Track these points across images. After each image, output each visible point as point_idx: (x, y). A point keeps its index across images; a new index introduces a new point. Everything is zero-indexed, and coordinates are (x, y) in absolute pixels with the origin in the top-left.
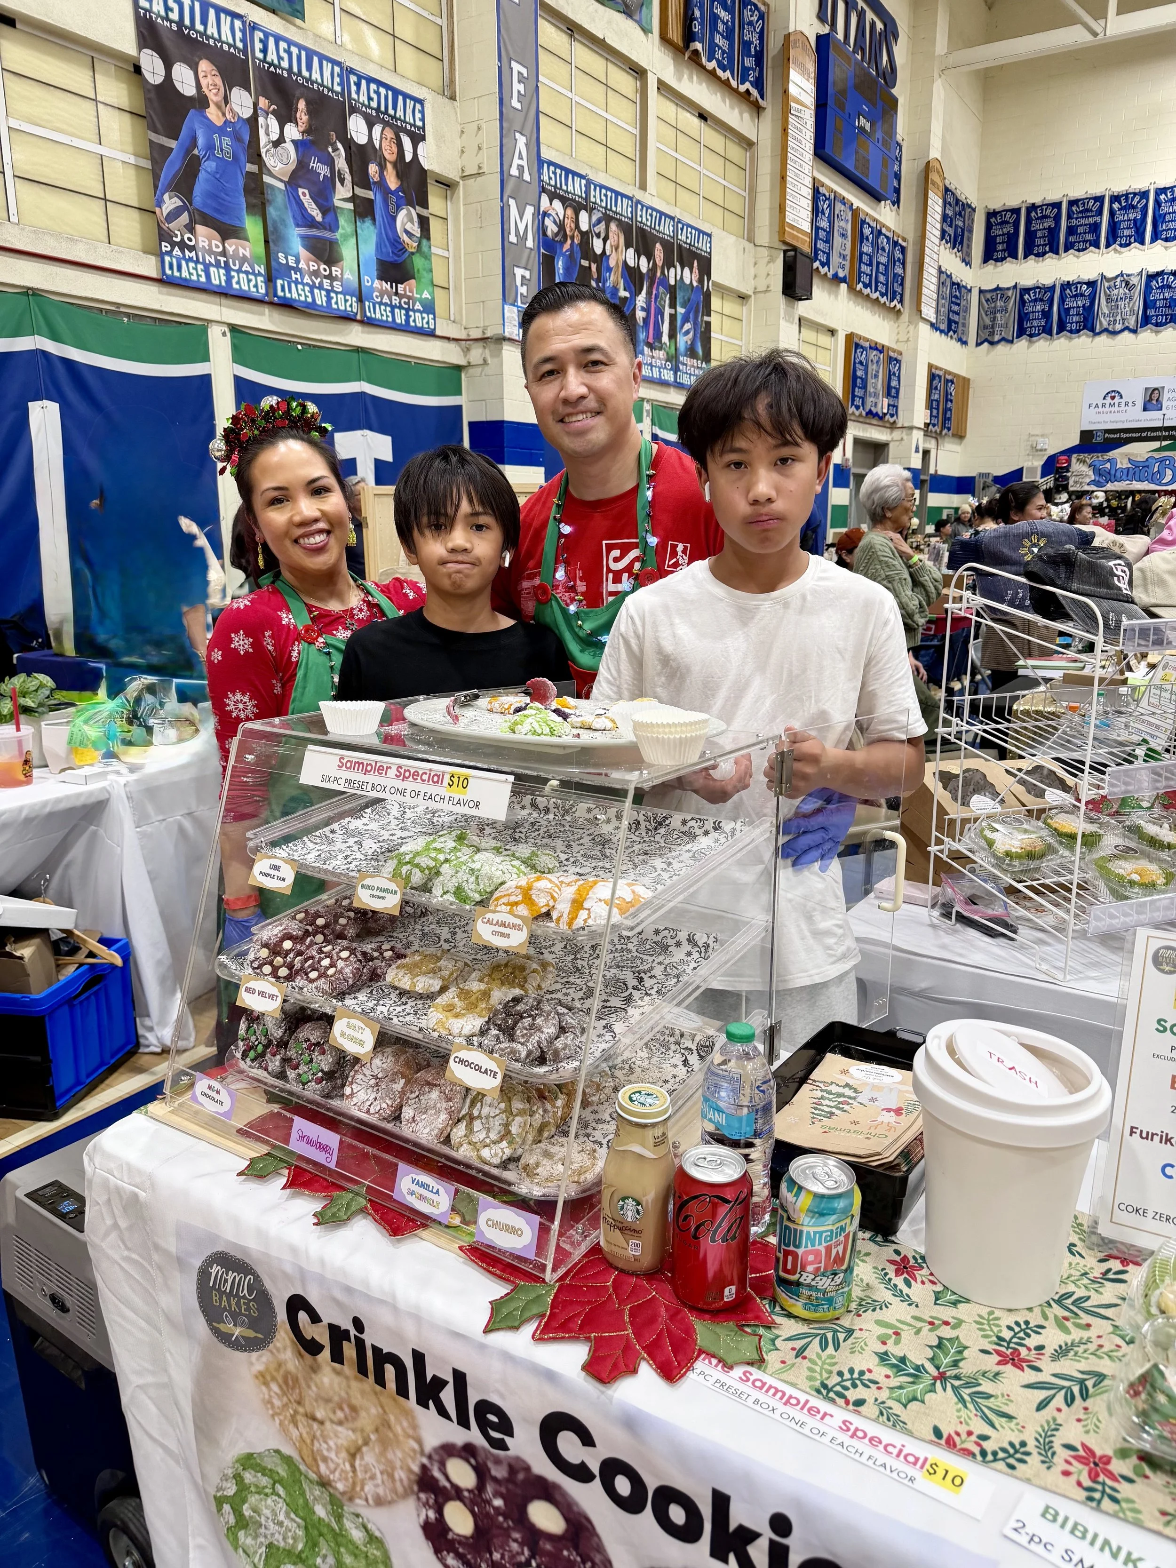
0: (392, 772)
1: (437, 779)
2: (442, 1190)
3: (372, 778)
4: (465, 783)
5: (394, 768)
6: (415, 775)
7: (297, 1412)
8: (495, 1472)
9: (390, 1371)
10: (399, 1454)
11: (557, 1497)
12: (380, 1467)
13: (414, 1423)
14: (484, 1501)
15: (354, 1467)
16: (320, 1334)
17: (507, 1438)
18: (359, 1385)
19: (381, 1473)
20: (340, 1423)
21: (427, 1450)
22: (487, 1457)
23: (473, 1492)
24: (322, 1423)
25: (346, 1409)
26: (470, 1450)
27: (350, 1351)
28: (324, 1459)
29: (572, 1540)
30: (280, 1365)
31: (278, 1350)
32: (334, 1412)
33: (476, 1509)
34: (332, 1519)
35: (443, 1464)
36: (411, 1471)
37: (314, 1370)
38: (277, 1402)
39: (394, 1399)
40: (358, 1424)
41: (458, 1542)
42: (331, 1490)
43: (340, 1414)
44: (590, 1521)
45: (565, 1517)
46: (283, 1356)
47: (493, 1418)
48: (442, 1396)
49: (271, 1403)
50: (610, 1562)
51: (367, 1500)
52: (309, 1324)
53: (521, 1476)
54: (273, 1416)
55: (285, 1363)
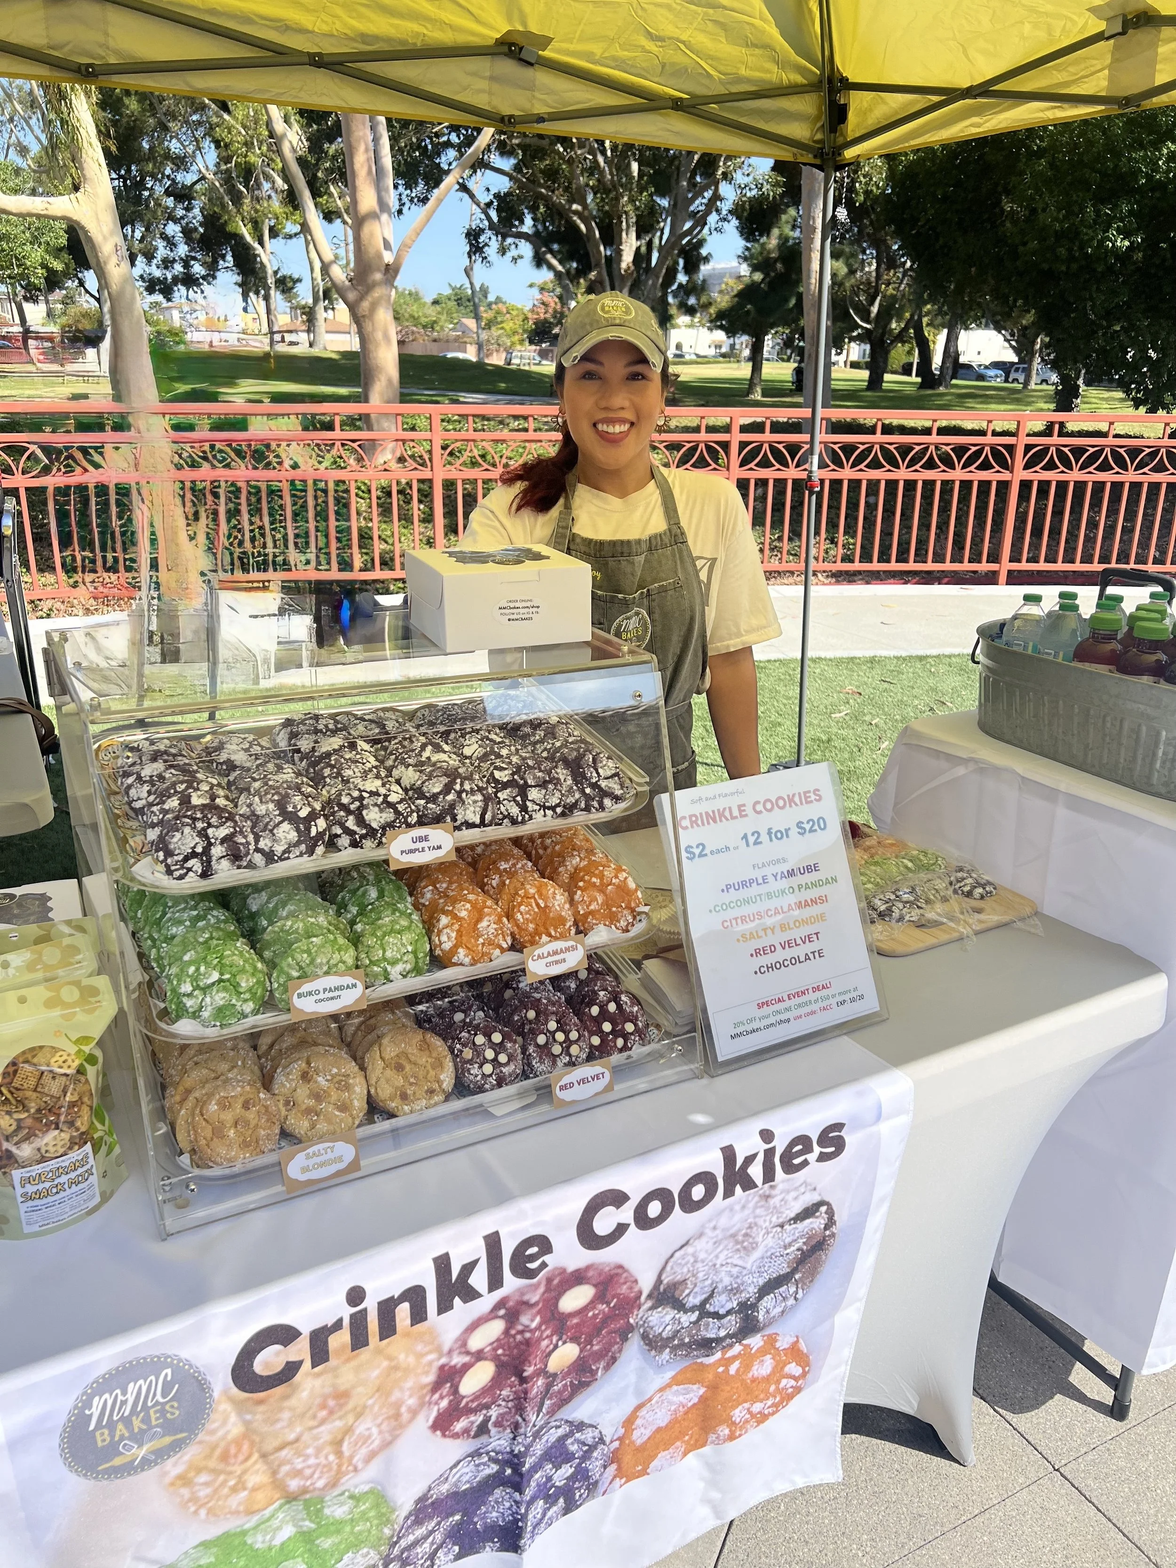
7: (245, 1472)
8: (534, 1298)
9: (403, 1311)
10: (409, 1384)
11: (591, 1273)
12: (379, 1421)
13: (433, 1336)
14: (514, 1336)
15: (339, 1454)
16: (300, 1350)
17: (546, 1258)
18: (354, 1363)
19: (379, 1426)
20: (323, 1422)
21: (446, 1349)
22: (522, 1294)
23: (498, 1340)
24: (297, 1440)
25: (331, 1403)
26: (501, 1303)
27: (340, 1340)
28: (298, 1473)
29: (600, 1297)
30: (213, 1448)
31: (213, 1432)
32: (314, 1417)
33: (500, 1352)
34: (307, 1523)
35: (464, 1344)
36: (423, 1387)
37: (286, 1397)
38: (203, 1493)
39: (407, 1335)
40: (351, 1405)
41: (472, 1401)
42: (308, 1496)
43: (323, 1413)
44: (620, 1267)
45: (595, 1286)
46: (220, 1433)
47: (534, 1250)
48: (471, 1281)
49: (194, 1499)
50: (636, 1281)
51: (356, 1470)
52: (278, 1354)
53: (556, 1282)
54: (196, 1512)
55: (224, 1438)
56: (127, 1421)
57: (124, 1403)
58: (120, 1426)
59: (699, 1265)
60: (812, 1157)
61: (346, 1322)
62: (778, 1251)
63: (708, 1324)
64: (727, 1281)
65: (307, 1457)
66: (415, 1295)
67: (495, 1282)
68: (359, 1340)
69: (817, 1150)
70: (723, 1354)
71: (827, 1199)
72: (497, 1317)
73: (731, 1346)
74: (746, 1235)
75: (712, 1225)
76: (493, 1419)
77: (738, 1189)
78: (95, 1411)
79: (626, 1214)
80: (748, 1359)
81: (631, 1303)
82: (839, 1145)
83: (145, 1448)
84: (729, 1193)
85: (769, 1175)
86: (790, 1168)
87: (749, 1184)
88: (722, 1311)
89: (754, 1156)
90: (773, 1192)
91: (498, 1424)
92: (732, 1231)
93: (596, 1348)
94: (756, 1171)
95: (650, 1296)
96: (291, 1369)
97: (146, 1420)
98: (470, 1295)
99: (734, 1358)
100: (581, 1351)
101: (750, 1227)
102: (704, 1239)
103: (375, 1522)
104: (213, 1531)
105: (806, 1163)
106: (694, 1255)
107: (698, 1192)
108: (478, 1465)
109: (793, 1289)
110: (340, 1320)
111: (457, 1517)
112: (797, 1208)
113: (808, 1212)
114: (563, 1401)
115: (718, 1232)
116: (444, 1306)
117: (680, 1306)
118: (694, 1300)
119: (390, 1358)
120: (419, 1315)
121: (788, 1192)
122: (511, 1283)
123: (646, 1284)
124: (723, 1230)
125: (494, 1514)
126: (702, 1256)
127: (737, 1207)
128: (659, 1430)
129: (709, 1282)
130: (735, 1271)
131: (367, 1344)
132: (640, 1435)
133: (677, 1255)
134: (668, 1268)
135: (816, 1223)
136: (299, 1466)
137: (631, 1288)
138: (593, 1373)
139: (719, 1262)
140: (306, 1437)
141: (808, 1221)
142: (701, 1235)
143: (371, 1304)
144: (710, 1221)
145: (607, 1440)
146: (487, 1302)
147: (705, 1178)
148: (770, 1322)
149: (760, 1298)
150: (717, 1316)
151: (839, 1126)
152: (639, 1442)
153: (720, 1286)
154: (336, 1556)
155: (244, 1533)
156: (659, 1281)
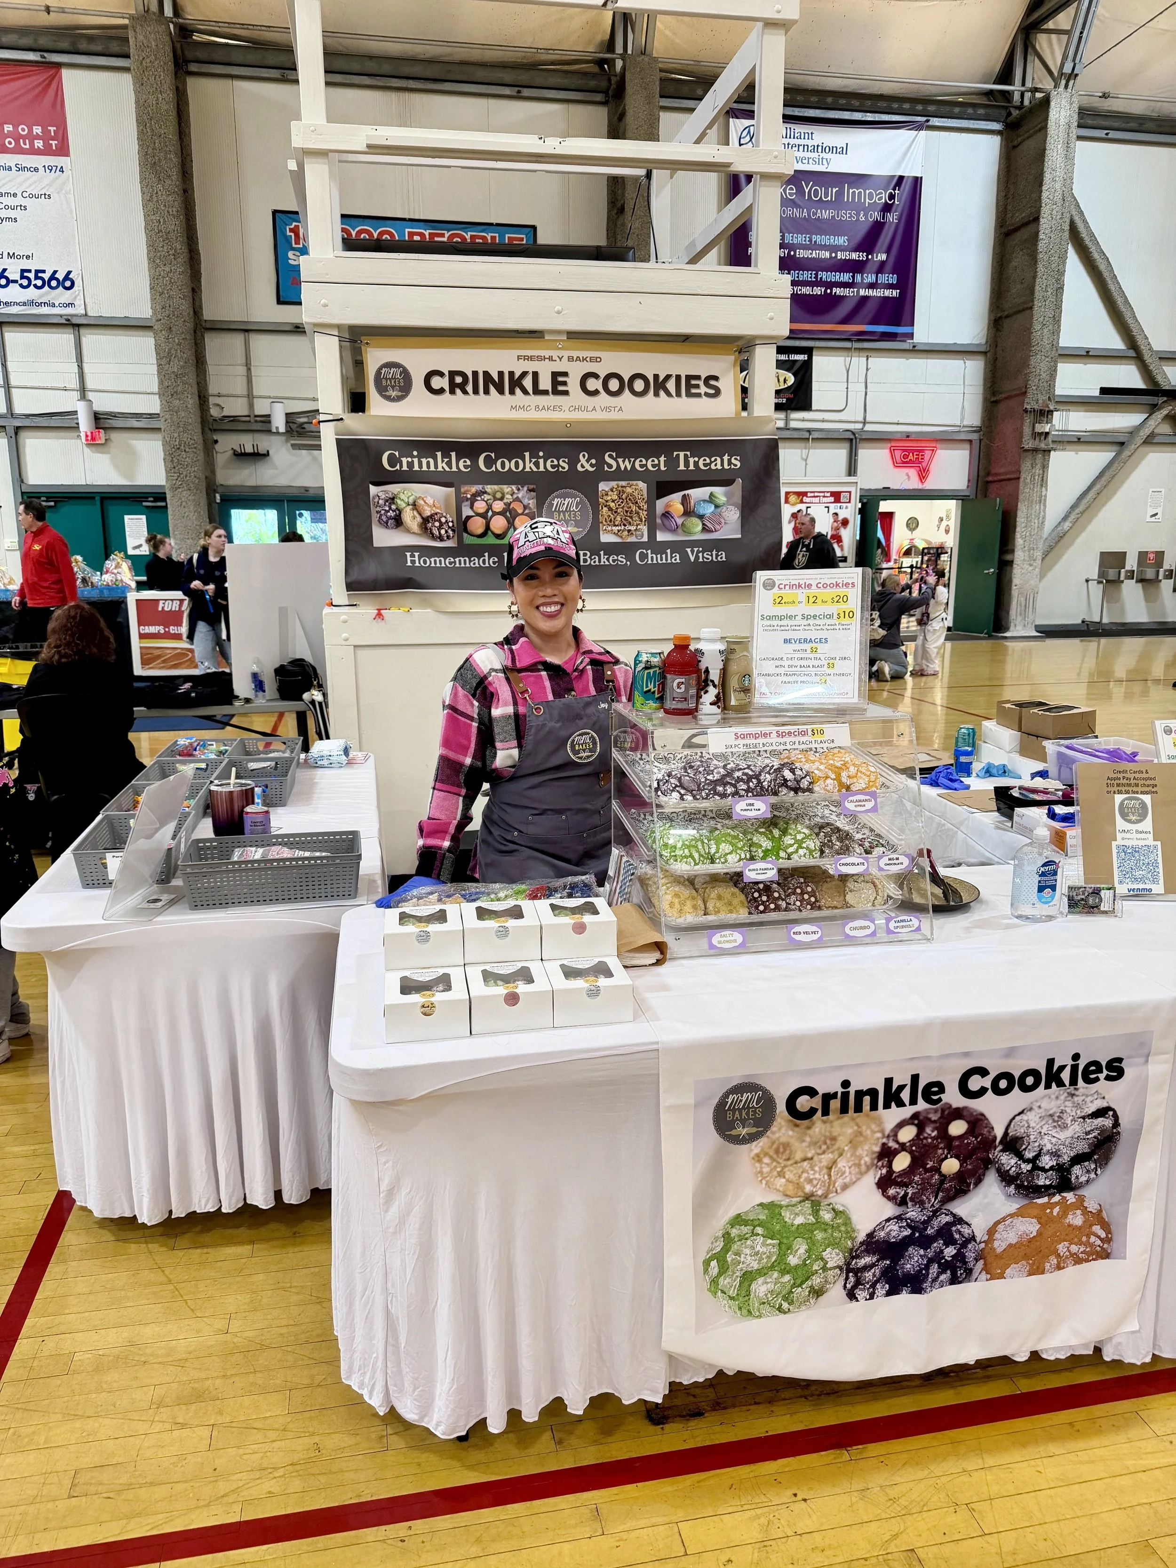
0: (774, 735)
1: (804, 733)
2: (912, 918)
3: (761, 741)
4: (822, 732)
5: (774, 732)
6: (789, 733)
7: (785, 1166)
8: (934, 1117)
9: (867, 1099)
10: (866, 1147)
11: (965, 1113)
12: (850, 1164)
13: (880, 1122)
14: (922, 1140)
15: (830, 1176)
16: (816, 1103)
17: (942, 1096)
18: (840, 1121)
19: (850, 1168)
20: (824, 1153)
21: (887, 1133)
22: (928, 1113)
23: (913, 1140)
24: (812, 1159)
25: (828, 1142)
26: (915, 1116)
27: (835, 1104)
28: (810, 1181)
29: (971, 1131)
30: (773, 1143)
31: (774, 1133)
32: (820, 1148)
33: (914, 1148)
34: (811, 1217)
35: (896, 1135)
36: (874, 1153)
37: (809, 1128)
38: (766, 1170)
39: (868, 1115)
40: (836, 1147)
41: (898, 1176)
42: (813, 1198)
43: (824, 1147)
44: (982, 1115)
45: (968, 1122)
46: (777, 1135)
47: (935, 1089)
48: (901, 1095)
49: (761, 1172)
50: (993, 1128)
51: (836, 1192)
52: (808, 1101)
53: (946, 1113)
54: (761, 1181)
55: (778, 1139)
56: (740, 1110)
57: (741, 1101)
58: (737, 1112)
59: (1031, 1130)
60: (1102, 1076)
61: (839, 1095)
62: (1082, 1135)
63: (1038, 1176)
64: (1049, 1147)
65: (815, 1172)
66: (873, 1092)
67: (913, 1101)
68: (844, 1110)
69: (1105, 1072)
70: (1050, 1200)
71: (1113, 1107)
72: (913, 1124)
73: (1054, 1194)
74: (1059, 1117)
75: (1038, 1104)
76: (910, 1195)
77: (1054, 1084)
78: (730, 1101)
79: (987, 1082)
80: (1066, 1209)
81: (988, 1143)
82: (1120, 1073)
83: (746, 1130)
84: (1048, 1086)
85: (1073, 1081)
86: (1088, 1081)
87: (1060, 1084)
88: (1047, 1167)
89: (1066, 1066)
90: (1077, 1093)
91: (912, 1199)
92: (1051, 1112)
93: (969, 1167)
94: (1065, 1076)
95: (1001, 1142)
96: (812, 1111)
97: (747, 1114)
98: (900, 1104)
99: (1057, 1204)
100: (961, 1165)
101: (1062, 1112)
102: (1033, 1113)
103: (844, 1235)
104: (767, 1200)
105: (1097, 1080)
106: (1027, 1122)
107: (1030, 1081)
108: (900, 1227)
109: (1093, 1166)
110: (837, 1093)
111: (888, 1262)
112: (1092, 1108)
113: (1101, 1113)
114: (950, 1198)
115: (1041, 1110)
116: (887, 1106)
117: (1020, 1156)
118: (1029, 1155)
119: (859, 1127)
120: (874, 1107)
121: (1087, 1096)
122: (922, 1105)
123: (999, 1132)
124: (1045, 1110)
125: (909, 1266)
126: (1032, 1124)
127: (1053, 1097)
128: (1010, 1245)
129: (1037, 1144)
130: (1054, 1140)
131: (847, 1112)
132: (999, 1245)
133: (1018, 1118)
134: (1012, 1126)
135: (1106, 1122)
136: (812, 1177)
137: (990, 1132)
138: (969, 1185)
139: (1043, 1131)
140: (816, 1158)
141: (1100, 1119)
142: (1031, 1109)
143: (852, 1090)
144: (1037, 1101)
145: (978, 1240)
146: (907, 1111)
147: (1034, 1073)
148: (1080, 1186)
149: (1072, 1166)
150: (1043, 1170)
151: (1120, 1060)
152: (999, 1250)
153: (1045, 1149)
154: (823, 1247)
155: (781, 1207)
156: (1006, 1133)
